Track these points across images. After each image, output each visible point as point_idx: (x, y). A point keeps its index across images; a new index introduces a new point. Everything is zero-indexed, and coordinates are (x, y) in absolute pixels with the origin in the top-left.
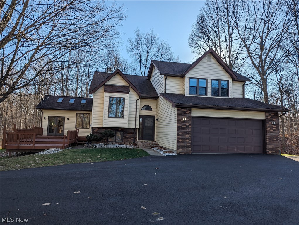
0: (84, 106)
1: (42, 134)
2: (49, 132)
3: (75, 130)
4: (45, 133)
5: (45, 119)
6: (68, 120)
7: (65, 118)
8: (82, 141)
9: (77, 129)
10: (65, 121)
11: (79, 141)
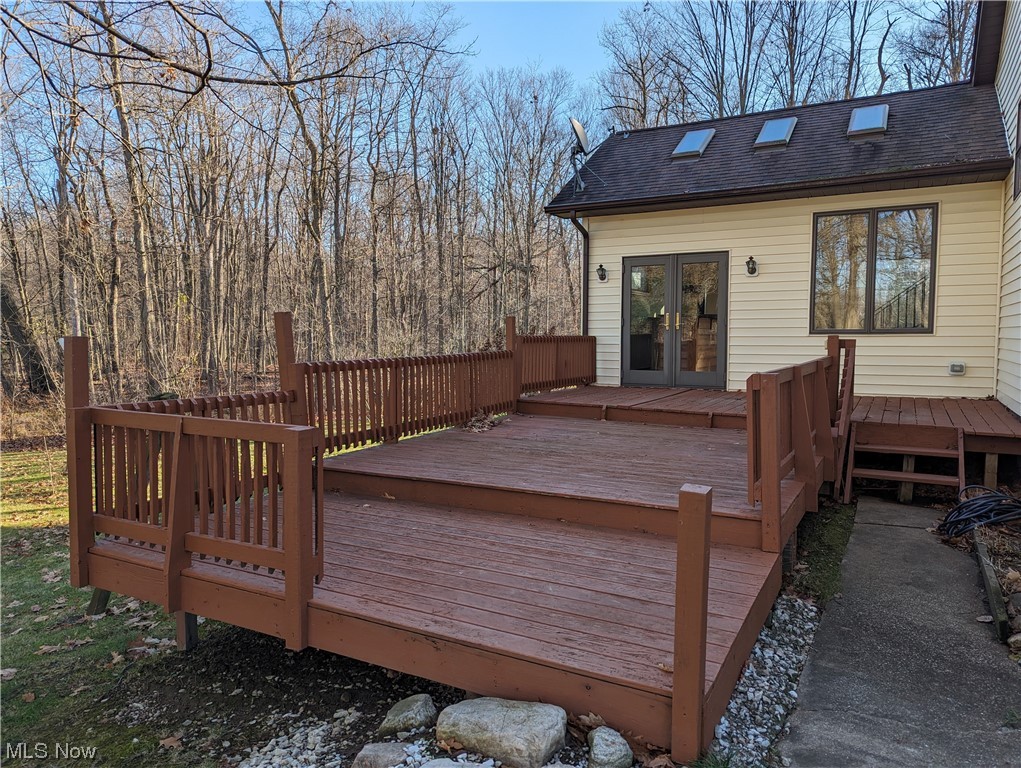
0: (877, 149)
1: (594, 378)
2: (634, 366)
3: (816, 349)
4: (609, 367)
5: (602, 277)
6: (752, 271)
7: (733, 262)
8: (894, 461)
9: (842, 344)
10: (732, 280)
11: (865, 459)
